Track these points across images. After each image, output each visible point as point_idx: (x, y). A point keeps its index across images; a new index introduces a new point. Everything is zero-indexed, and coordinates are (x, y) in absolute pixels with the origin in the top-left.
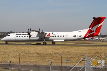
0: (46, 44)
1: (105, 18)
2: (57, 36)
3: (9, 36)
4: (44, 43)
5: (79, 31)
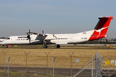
0: (47, 47)
2: (60, 39)
3: (9, 39)
4: (45, 47)
5: (84, 32)
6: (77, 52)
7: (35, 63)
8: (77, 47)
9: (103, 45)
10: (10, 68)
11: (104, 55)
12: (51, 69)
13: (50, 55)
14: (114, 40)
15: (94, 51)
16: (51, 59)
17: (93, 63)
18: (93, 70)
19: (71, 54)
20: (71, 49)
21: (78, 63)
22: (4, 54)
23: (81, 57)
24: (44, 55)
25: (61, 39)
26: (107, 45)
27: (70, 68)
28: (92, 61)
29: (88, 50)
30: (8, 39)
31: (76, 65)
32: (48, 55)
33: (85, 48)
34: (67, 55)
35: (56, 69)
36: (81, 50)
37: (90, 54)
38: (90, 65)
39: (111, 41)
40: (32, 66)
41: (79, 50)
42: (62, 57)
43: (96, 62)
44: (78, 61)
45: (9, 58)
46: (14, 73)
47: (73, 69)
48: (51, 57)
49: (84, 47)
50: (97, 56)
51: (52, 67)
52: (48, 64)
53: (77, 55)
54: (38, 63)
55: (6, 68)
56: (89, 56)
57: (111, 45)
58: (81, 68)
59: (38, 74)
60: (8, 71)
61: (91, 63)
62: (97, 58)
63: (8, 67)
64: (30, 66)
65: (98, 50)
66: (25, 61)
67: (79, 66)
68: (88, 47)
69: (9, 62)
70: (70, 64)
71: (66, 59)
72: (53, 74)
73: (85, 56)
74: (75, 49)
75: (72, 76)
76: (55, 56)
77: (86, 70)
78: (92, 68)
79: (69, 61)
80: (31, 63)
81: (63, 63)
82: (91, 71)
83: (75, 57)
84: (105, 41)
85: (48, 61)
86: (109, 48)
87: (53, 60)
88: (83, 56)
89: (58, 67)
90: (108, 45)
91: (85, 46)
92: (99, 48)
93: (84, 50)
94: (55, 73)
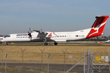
0: (47, 45)
1: (108, 17)
6: (70, 49)
7: (31, 59)
8: (70, 44)
9: (94, 42)
10: (8, 64)
11: (95, 52)
12: (46, 65)
13: (44, 52)
14: (104, 38)
15: (86, 48)
16: (46, 56)
17: (85, 59)
18: (85, 65)
19: (64, 51)
20: (64, 46)
21: (71, 59)
22: (1, 51)
23: (74, 54)
24: (39, 51)
25: (60, 36)
26: (97, 42)
27: (64, 63)
28: (84, 57)
29: (80, 47)
30: (8, 37)
31: (69, 61)
32: (43, 52)
33: (78, 45)
34: (61, 52)
35: (50, 65)
36: (74, 47)
37: (82, 51)
38: (82, 61)
39: (102, 38)
40: (28, 62)
41: (72, 47)
42: (56, 53)
43: (88, 58)
44: (70, 57)
45: (7, 54)
46: (11, 69)
47: (66, 65)
48: (46, 53)
49: (76, 44)
50: (88, 52)
51: (47, 63)
52: (43, 60)
53: (70, 52)
54: (34, 59)
55: (4, 64)
56: (81, 53)
57: (101, 42)
58: (73, 63)
59: (33, 69)
60: (6, 67)
61: (83, 59)
62: (88, 54)
63: (5, 63)
64: (26, 62)
65: (90, 47)
66: (21, 57)
67: (72, 61)
68: (80, 44)
69: (7, 58)
70: (64, 60)
71: (60, 55)
72: (48, 69)
73: (77, 53)
74: (68, 46)
75: (66, 71)
76: (49, 52)
77: (78, 66)
78: (84, 64)
79: (63, 57)
80: (27, 60)
81: (57, 59)
82: (83, 66)
83: (68, 53)
84: (96, 38)
85: (43, 57)
86: (99, 45)
87: (48, 57)
88: (75, 53)
89: (52, 63)
90: (99, 42)
91: (78, 43)
92: (90, 45)
93: (76, 47)
94: (49, 69)
